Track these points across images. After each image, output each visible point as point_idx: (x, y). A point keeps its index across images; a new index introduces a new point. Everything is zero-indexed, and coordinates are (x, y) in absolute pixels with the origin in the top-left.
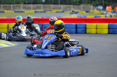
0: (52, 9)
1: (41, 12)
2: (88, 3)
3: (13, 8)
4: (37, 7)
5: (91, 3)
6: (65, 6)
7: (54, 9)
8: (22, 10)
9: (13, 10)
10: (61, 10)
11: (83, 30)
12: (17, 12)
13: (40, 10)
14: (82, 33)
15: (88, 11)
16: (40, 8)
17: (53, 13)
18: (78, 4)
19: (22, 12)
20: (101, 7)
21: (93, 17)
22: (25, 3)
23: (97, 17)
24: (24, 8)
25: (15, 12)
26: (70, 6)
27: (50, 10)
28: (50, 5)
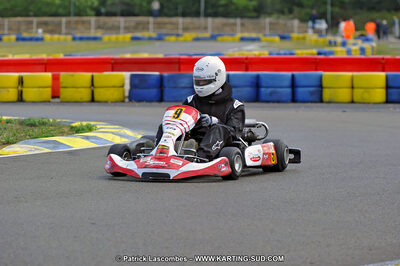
0: (180, 32)
1: (150, 39)
3: (66, 27)
4: (138, 24)
6: (219, 21)
7: (186, 29)
8: (93, 33)
9: (66, 34)
10: (207, 35)
11: (312, 93)
12: (81, 39)
13: (146, 34)
15: (286, 34)
16: (145, 27)
17: (185, 41)
18: (254, 14)
19: (95, 39)
20: (322, 25)
21: (312, 54)
22: (99, 14)
23: (325, 54)
24: (99, 27)
25: (74, 39)
26: (231, 21)
27: (175, 32)
28: (174, 20)
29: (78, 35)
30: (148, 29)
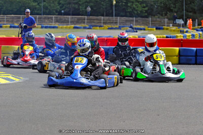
1: (85, 28)
3: (38, 21)
9: (38, 25)
10: (117, 26)
12: (46, 27)
19: (54, 27)
20: (181, 22)
24: (57, 21)
25: (42, 27)
26: (131, 19)
27: (100, 25)
30: (84, 23)
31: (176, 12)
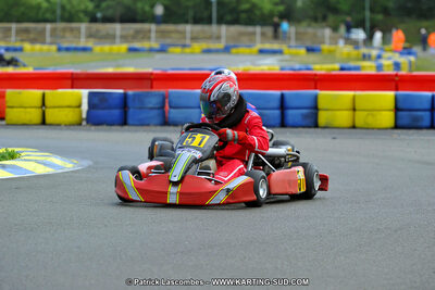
0: (188, 42)
1: (151, 50)
2: (315, 19)
3: (51, 36)
4: (137, 32)
5: (324, 18)
6: (235, 29)
7: (194, 39)
8: (83, 43)
9: (51, 43)
10: (221, 46)
11: (305, 116)
12: (68, 49)
13: (146, 45)
14: (304, 127)
15: (314, 46)
16: (146, 36)
17: (192, 53)
19: (85, 49)
20: (359, 35)
22: (94, 20)
23: (349, 69)
24: (90, 36)
25: (59, 49)
26: (250, 29)
27: (182, 42)
28: (181, 27)
29: (65, 45)
30: (149, 38)
31: (349, 14)
